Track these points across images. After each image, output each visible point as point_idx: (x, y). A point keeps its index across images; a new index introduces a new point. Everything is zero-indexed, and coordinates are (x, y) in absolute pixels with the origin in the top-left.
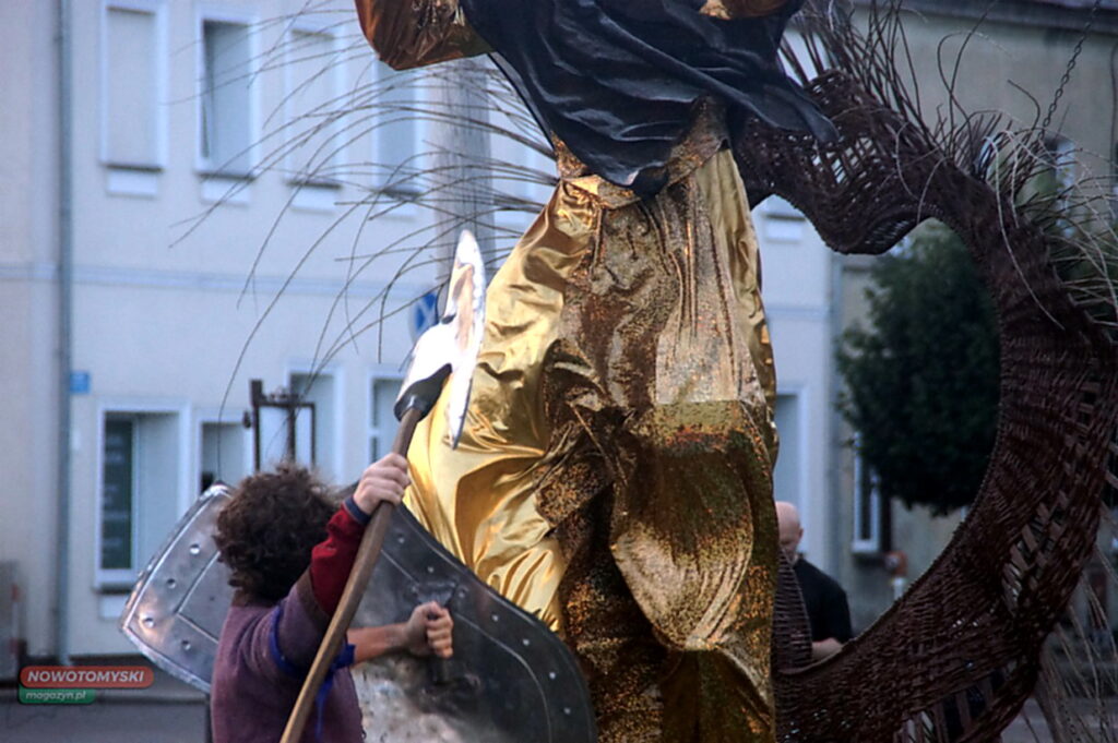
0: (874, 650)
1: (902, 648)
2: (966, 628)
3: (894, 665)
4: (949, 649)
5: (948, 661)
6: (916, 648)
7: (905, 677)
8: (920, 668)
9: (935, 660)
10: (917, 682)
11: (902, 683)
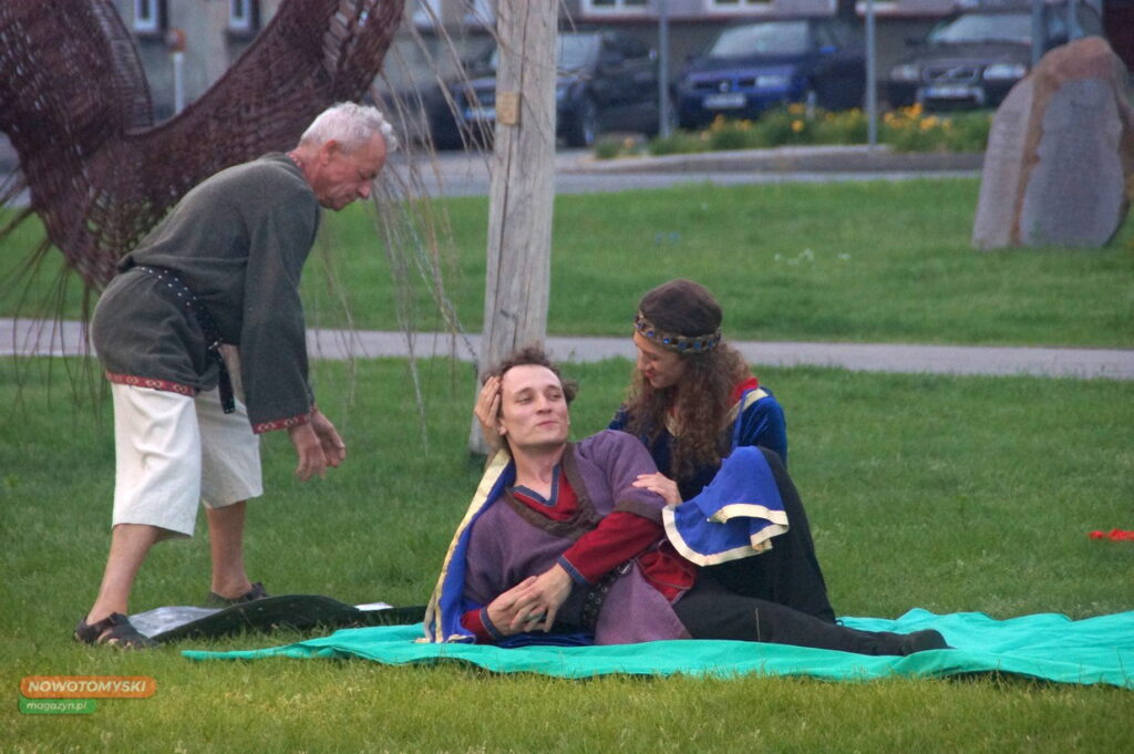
4: (279, 110)
5: (277, 120)
6: (248, 109)
7: (240, 135)
8: (252, 127)
9: (265, 120)
10: (250, 139)
11: (237, 140)
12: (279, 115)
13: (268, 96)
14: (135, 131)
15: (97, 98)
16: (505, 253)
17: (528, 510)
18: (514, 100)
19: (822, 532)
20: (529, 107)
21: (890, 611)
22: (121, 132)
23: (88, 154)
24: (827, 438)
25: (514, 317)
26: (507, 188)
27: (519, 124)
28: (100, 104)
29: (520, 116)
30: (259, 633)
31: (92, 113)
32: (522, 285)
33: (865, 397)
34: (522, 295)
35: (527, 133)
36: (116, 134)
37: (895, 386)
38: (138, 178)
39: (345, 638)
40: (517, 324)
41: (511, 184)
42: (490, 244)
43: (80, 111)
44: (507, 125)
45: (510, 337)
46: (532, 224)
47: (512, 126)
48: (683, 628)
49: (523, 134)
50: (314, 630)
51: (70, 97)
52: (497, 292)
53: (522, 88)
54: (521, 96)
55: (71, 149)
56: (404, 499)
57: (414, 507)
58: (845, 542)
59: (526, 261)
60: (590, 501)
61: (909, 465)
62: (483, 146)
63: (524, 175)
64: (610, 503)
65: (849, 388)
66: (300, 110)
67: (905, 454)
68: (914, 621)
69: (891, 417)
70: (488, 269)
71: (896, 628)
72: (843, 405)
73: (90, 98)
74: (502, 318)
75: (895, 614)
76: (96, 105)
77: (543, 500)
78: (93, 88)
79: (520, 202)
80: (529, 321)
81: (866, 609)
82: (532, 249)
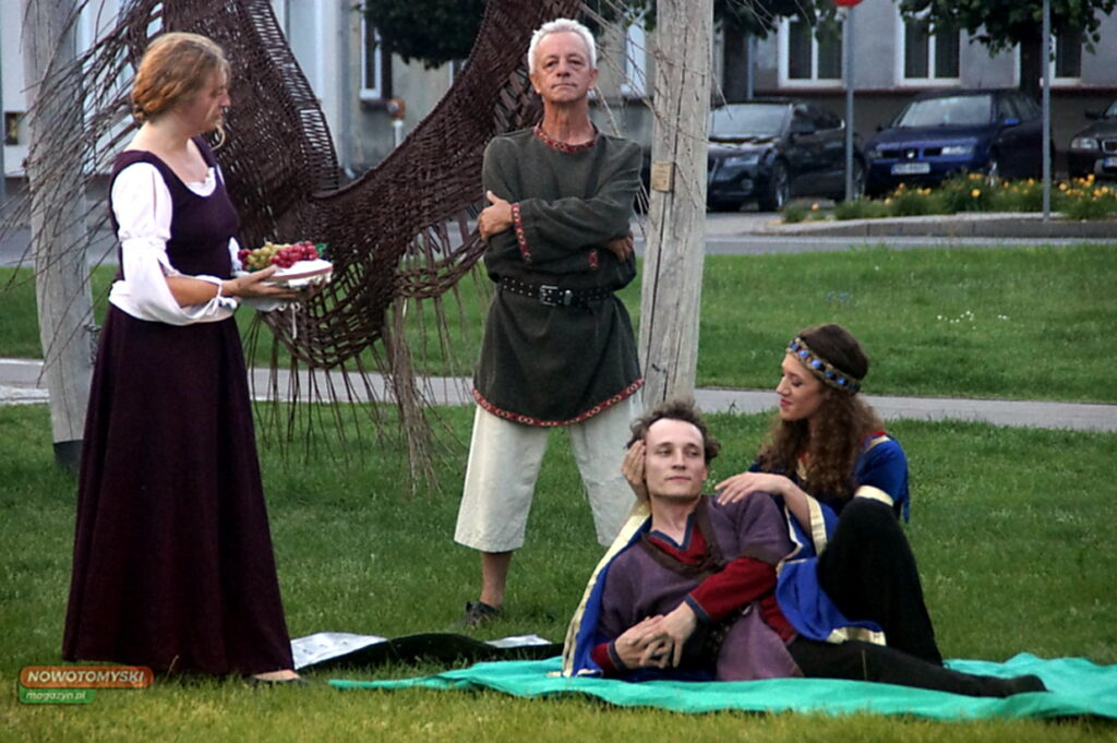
0: (390, 177)
1: (413, 175)
2: (465, 158)
3: (407, 188)
4: (452, 176)
5: (450, 185)
6: (424, 174)
7: (416, 198)
8: (428, 191)
9: (440, 185)
10: (425, 203)
11: (414, 204)
12: (451, 181)
13: (444, 163)
14: (321, 194)
15: (288, 164)
16: (656, 311)
17: (660, 553)
18: (668, 169)
19: (944, 578)
20: (681, 176)
21: (1000, 655)
22: (309, 195)
23: (278, 215)
24: (963, 489)
25: (664, 371)
26: (660, 250)
27: (672, 191)
28: (290, 169)
29: (673, 183)
30: (403, 665)
31: (282, 176)
32: (673, 342)
33: (1005, 451)
34: (672, 350)
35: (680, 200)
36: (304, 197)
37: (1037, 441)
38: (323, 238)
39: (483, 671)
40: (667, 378)
41: (663, 247)
42: (643, 303)
43: (272, 175)
44: (661, 191)
45: (661, 390)
46: (683, 283)
47: (666, 192)
48: (795, 666)
49: (675, 200)
50: (455, 663)
51: (264, 162)
52: (649, 347)
53: (675, 158)
54: (675, 164)
55: (264, 210)
56: (557, 539)
57: (565, 549)
58: (966, 588)
59: (676, 319)
60: (718, 547)
61: (1038, 517)
62: (638, 212)
63: (676, 238)
64: (737, 549)
65: (990, 443)
66: (472, 176)
67: (1036, 505)
68: (1022, 665)
69: (1028, 471)
70: (641, 327)
71: (1001, 672)
72: (984, 458)
73: (281, 164)
74: (655, 373)
75: (1003, 657)
76: (286, 170)
77: (675, 544)
78: (283, 154)
79: (672, 264)
80: (678, 375)
81: (978, 651)
82: (683, 308)
